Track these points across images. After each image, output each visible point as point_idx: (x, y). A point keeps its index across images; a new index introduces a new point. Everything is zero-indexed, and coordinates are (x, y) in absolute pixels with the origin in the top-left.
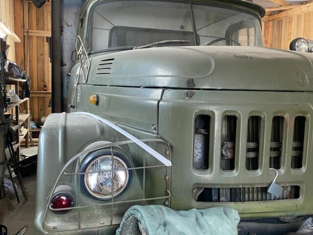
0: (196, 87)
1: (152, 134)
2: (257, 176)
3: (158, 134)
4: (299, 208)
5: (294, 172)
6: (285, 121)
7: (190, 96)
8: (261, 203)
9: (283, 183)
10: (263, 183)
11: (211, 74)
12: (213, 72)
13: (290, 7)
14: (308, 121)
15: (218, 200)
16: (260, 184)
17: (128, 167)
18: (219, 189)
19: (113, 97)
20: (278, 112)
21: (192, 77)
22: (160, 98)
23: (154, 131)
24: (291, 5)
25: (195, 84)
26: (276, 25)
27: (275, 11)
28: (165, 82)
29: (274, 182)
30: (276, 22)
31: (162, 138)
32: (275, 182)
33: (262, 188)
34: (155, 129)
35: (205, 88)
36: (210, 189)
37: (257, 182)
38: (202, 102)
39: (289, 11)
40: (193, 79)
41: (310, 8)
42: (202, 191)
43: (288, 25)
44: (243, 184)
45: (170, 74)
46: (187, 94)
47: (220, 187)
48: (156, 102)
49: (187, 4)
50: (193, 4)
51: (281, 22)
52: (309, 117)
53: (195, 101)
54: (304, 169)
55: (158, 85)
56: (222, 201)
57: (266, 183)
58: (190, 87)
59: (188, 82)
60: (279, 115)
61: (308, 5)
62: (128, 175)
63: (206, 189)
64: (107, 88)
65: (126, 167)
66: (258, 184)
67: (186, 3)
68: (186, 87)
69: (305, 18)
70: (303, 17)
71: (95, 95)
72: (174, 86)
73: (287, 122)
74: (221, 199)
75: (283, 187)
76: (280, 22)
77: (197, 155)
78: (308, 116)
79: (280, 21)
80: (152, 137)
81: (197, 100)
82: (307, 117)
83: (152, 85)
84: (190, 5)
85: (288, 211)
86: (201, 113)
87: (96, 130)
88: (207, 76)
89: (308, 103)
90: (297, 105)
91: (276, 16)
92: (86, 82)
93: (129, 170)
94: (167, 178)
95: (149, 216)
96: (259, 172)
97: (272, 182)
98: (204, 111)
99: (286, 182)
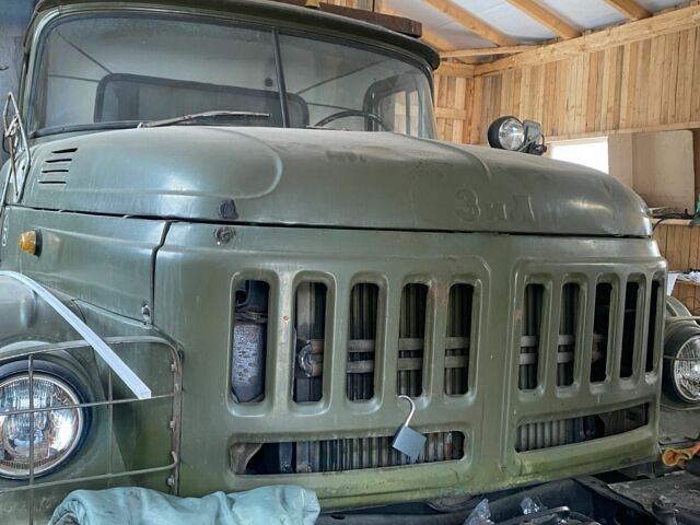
0: (240, 220)
1: (141, 325)
2: (370, 412)
3: (153, 324)
4: (462, 479)
5: (450, 401)
6: (429, 295)
7: (225, 238)
8: (381, 471)
9: (427, 426)
10: (384, 429)
11: (274, 191)
12: (277, 187)
13: (516, 50)
14: (478, 295)
15: (293, 469)
16: (378, 430)
17: (81, 402)
18: (294, 444)
19: (70, 237)
20: (414, 276)
21: (233, 198)
22: (159, 243)
23: (146, 318)
24: (518, 45)
25: (238, 211)
26: (489, 85)
27: (489, 56)
28: (172, 205)
29: (407, 424)
30: (489, 80)
31: (162, 334)
32: (409, 426)
33: (380, 439)
34: (147, 313)
35: (260, 221)
36: (276, 446)
37: (370, 426)
38: (252, 252)
39: (514, 58)
40: (232, 201)
41: (556, 53)
42: (256, 451)
43: (512, 85)
44: (339, 432)
45: (184, 190)
46: (219, 234)
47: (297, 439)
48: (151, 252)
49: (268, 34)
50: (280, 33)
51: (499, 79)
52: (479, 285)
53: (235, 251)
54: (470, 397)
55: (158, 214)
56: (300, 472)
57: (390, 429)
58: (225, 219)
59: (223, 208)
60: (416, 281)
61: (551, 46)
62: (81, 418)
63: (266, 446)
64: (57, 216)
65: (76, 401)
66: (373, 430)
67: (265, 31)
68: (217, 218)
69: (546, 74)
70: (543, 72)
71: (33, 233)
72: (192, 216)
73: (433, 296)
74: (298, 467)
75: (426, 435)
76: (497, 80)
77: (246, 370)
78: (478, 283)
79: (496, 77)
80: (141, 332)
81: (240, 249)
82: (476, 285)
83: (147, 213)
84: (273, 34)
85: (439, 488)
86: (250, 277)
87: (19, 314)
88: (263, 197)
89: (477, 257)
90: (454, 260)
91: (488, 67)
92: (20, 201)
93: (84, 409)
94: (172, 423)
95: (102, 513)
96: (374, 405)
97: (403, 425)
98: (254, 271)
99: (434, 425)
